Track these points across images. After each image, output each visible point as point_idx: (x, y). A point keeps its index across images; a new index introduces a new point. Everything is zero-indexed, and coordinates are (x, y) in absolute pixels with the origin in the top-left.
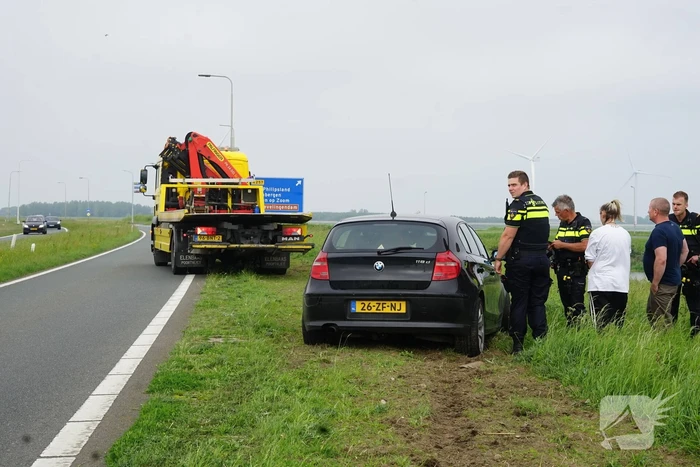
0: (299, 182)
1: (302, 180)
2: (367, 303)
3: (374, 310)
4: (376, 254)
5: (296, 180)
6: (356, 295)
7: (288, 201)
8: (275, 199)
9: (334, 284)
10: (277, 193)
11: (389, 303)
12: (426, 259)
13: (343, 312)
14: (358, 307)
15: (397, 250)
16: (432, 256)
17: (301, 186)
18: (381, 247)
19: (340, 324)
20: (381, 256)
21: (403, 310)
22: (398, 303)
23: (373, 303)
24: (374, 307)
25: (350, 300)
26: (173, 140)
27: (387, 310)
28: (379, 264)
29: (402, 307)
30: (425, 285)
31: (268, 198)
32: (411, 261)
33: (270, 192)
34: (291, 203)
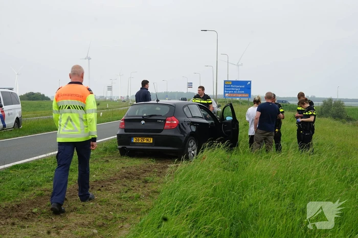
0: (249, 83)
1: (250, 82)
2: (137, 138)
3: (140, 141)
4: (142, 118)
5: (247, 82)
6: (133, 135)
7: (243, 92)
8: (237, 91)
10: (238, 88)
11: (146, 138)
12: (162, 120)
13: (130, 143)
14: (134, 140)
15: (151, 116)
16: (165, 118)
17: (250, 84)
18: (145, 115)
19: (127, 147)
20: (144, 118)
21: (151, 142)
22: (149, 139)
23: (140, 138)
24: (140, 140)
25: (131, 137)
27: (145, 141)
28: (143, 122)
29: (151, 140)
30: (161, 131)
31: (233, 91)
32: (155, 121)
33: (234, 88)
34: (245, 93)
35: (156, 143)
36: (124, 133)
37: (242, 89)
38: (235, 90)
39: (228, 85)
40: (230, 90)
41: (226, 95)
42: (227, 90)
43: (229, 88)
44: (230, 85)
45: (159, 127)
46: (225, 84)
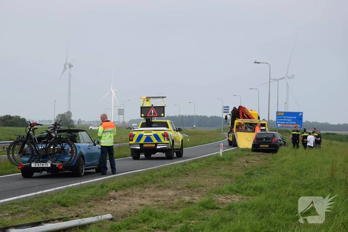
0: (301, 114)
1: (302, 113)
5: (299, 113)
6: (261, 144)
7: (295, 122)
8: (289, 122)
9: (257, 142)
10: (290, 119)
11: (266, 145)
13: (259, 147)
14: (261, 146)
15: (267, 137)
16: (272, 138)
17: (302, 116)
20: (264, 138)
24: (263, 146)
26: (235, 108)
29: (268, 146)
31: (285, 121)
32: (269, 139)
33: (286, 119)
34: (297, 124)
35: (269, 147)
36: (256, 143)
37: (293, 120)
38: (287, 121)
39: (281, 116)
40: (282, 121)
41: (279, 125)
42: (279, 121)
43: (281, 119)
44: (282, 116)
45: (270, 141)
46: (277, 115)
